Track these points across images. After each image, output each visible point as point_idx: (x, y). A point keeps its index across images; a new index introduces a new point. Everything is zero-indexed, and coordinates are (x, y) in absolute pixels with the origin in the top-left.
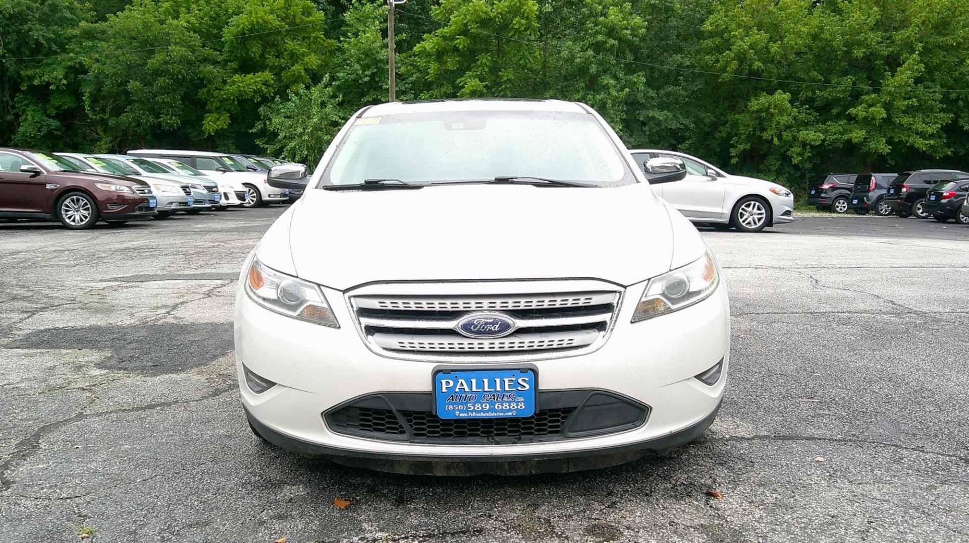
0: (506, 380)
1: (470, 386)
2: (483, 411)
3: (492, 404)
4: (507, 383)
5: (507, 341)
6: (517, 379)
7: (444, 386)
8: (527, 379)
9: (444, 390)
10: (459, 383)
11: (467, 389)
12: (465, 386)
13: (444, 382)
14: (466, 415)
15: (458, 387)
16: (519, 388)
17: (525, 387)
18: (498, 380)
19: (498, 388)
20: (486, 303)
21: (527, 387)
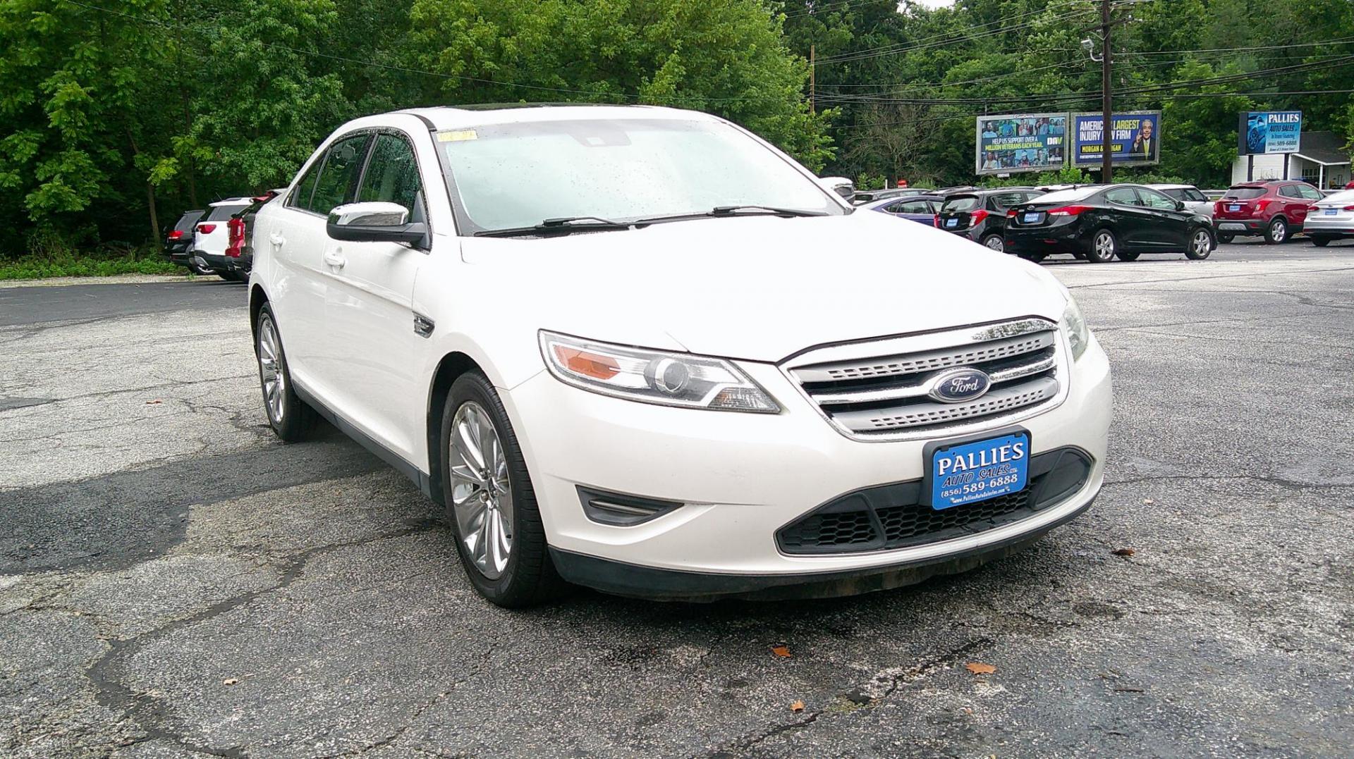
0: (1002, 449)
1: (967, 464)
2: (979, 492)
3: (987, 482)
4: (1003, 453)
5: (986, 401)
6: (1012, 447)
7: (942, 467)
8: (1021, 444)
9: (942, 472)
10: (957, 461)
11: (964, 468)
12: (963, 465)
13: (941, 462)
14: (961, 500)
15: (956, 466)
16: (1014, 457)
17: (1019, 454)
18: (994, 450)
19: (995, 461)
20: (951, 357)
21: (1022, 453)
